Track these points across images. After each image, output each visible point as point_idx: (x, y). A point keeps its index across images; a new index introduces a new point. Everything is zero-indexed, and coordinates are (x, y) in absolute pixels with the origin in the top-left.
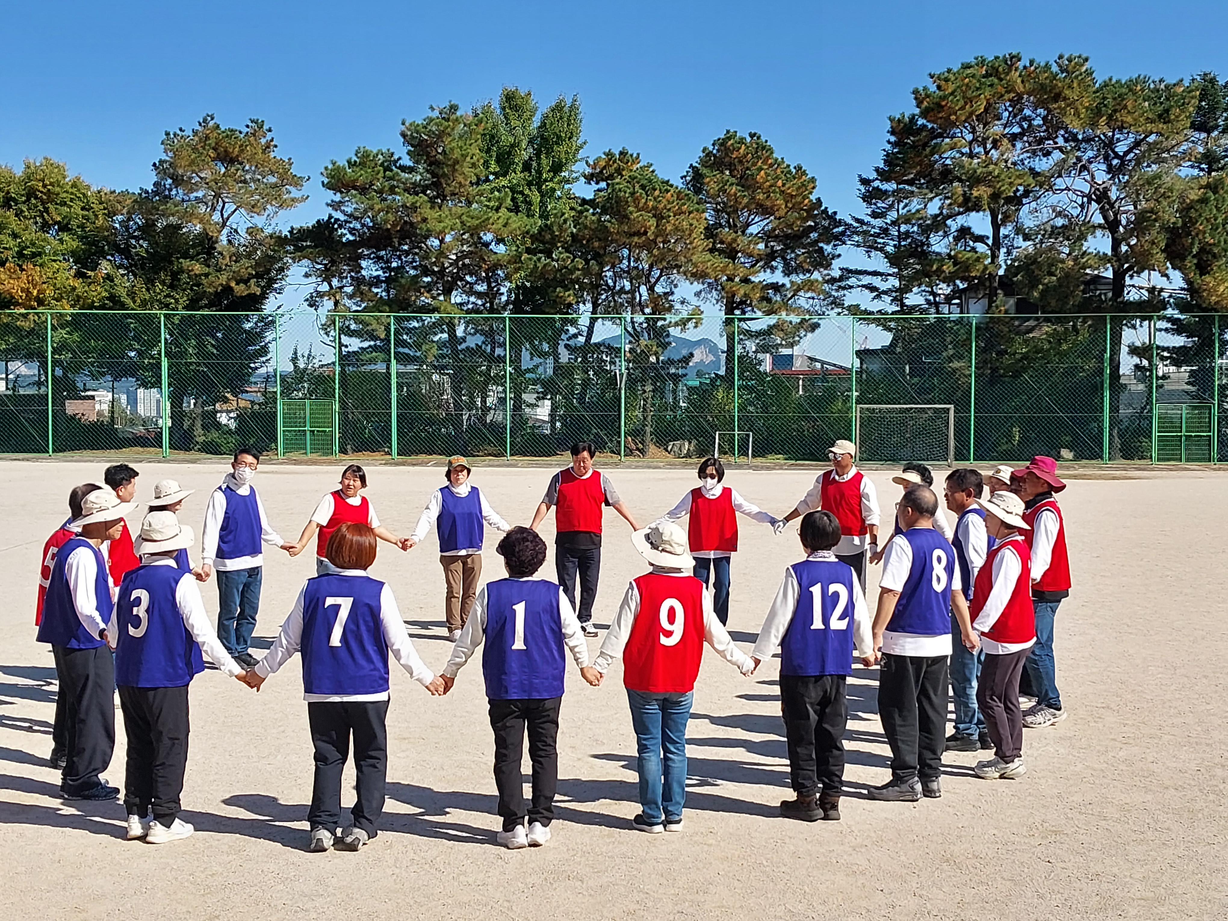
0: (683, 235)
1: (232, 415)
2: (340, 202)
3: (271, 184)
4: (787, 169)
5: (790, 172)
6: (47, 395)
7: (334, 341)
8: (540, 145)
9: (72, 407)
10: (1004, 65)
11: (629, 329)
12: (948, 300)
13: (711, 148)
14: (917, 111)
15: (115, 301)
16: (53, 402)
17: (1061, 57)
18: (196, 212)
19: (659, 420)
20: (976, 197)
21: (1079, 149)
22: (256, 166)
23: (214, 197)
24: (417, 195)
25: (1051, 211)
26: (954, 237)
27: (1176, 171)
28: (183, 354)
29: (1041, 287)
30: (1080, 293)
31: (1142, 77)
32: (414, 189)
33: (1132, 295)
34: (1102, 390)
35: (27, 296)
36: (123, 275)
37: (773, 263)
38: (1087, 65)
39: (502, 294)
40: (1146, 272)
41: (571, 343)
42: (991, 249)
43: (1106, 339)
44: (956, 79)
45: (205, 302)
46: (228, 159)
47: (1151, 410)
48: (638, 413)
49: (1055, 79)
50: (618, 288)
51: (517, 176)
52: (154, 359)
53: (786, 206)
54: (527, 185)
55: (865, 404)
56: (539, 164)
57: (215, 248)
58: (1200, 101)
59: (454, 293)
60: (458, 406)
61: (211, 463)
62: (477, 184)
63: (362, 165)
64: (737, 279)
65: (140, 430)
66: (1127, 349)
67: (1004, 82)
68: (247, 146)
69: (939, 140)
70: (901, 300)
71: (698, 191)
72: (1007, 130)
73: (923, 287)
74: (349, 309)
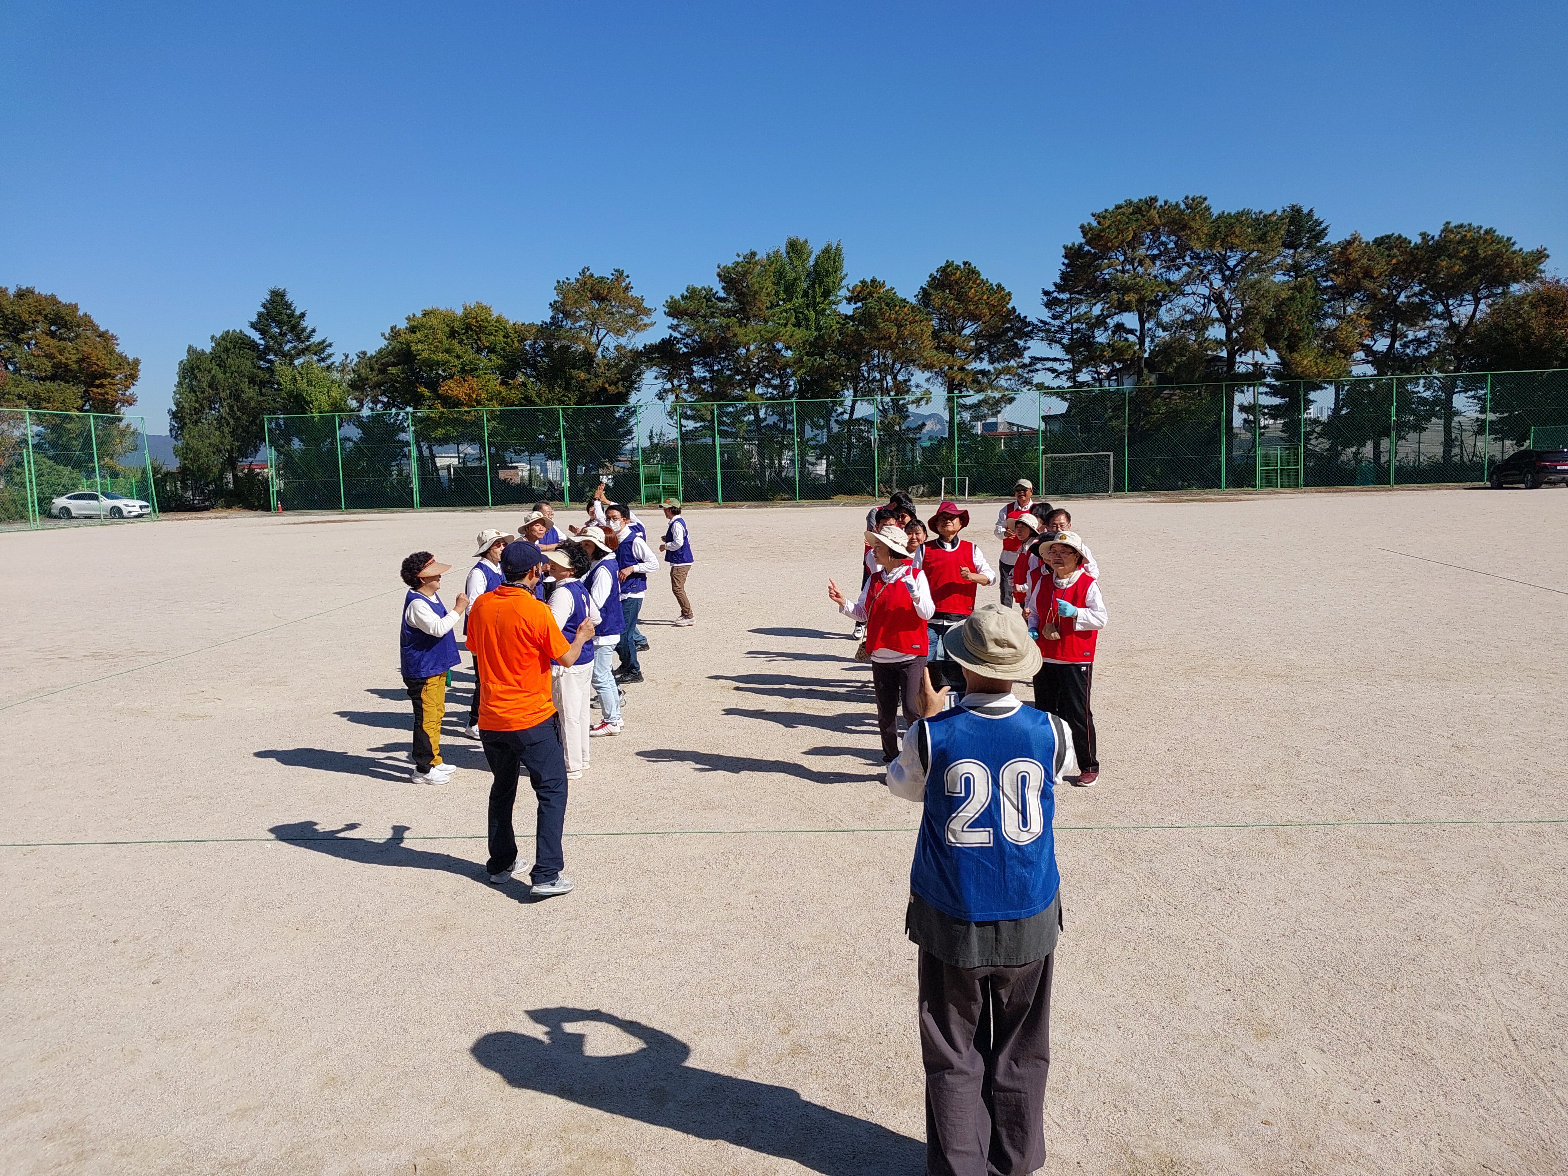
0: (917, 338)
2: (677, 325)
3: (630, 314)
4: (991, 287)
5: (992, 289)
6: (486, 467)
7: (677, 423)
8: (814, 279)
9: (503, 475)
10: (1145, 205)
11: (881, 408)
12: (1108, 377)
13: (935, 274)
15: (528, 400)
16: (490, 471)
17: (1187, 198)
18: (579, 336)
19: (902, 471)
20: (1127, 302)
21: (1201, 265)
22: (619, 302)
23: (592, 325)
24: (730, 317)
25: (1181, 310)
26: (1112, 331)
27: (1271, 278)
28: (576, 435)
29: (1175, 365)
30: (1204, 369)
31: (1246, 210)
32: (728, 313)
34: (1220, 438)
35: (469, 398)
36: (533, 382)
37: (982, 355)
38: (1206, 203)
40: (1251, 352)
41: (839, 418)
42: (1138, 338)
43: (1224, 401)
44: (1111, 216)
45: (589, 399)
46: (600, 298)
47: (1255, 452)
48: (887, 467)
49: (1183, 214)
50: (871, 378)
51: (798, 301)
52: (556, 439)
53: (990, 314)
54: (806, 307)
55: (1049, 454)
56: (814, 291)
57: (594, 361)
58: (1289, 226)
59: (757, 386)
60: (763, 466)
62: (771, 307)
63: (692, 298)
64: (956, 368)
65: (549, 489)
66: (1238, 408)
67: (1146, 218)
68: (612, 288)
69: (1100, 261)
70: (1074, 378)
71: (926, 306)
72: (1149, 252)
73: (1090, 369)
74: (685, 401)
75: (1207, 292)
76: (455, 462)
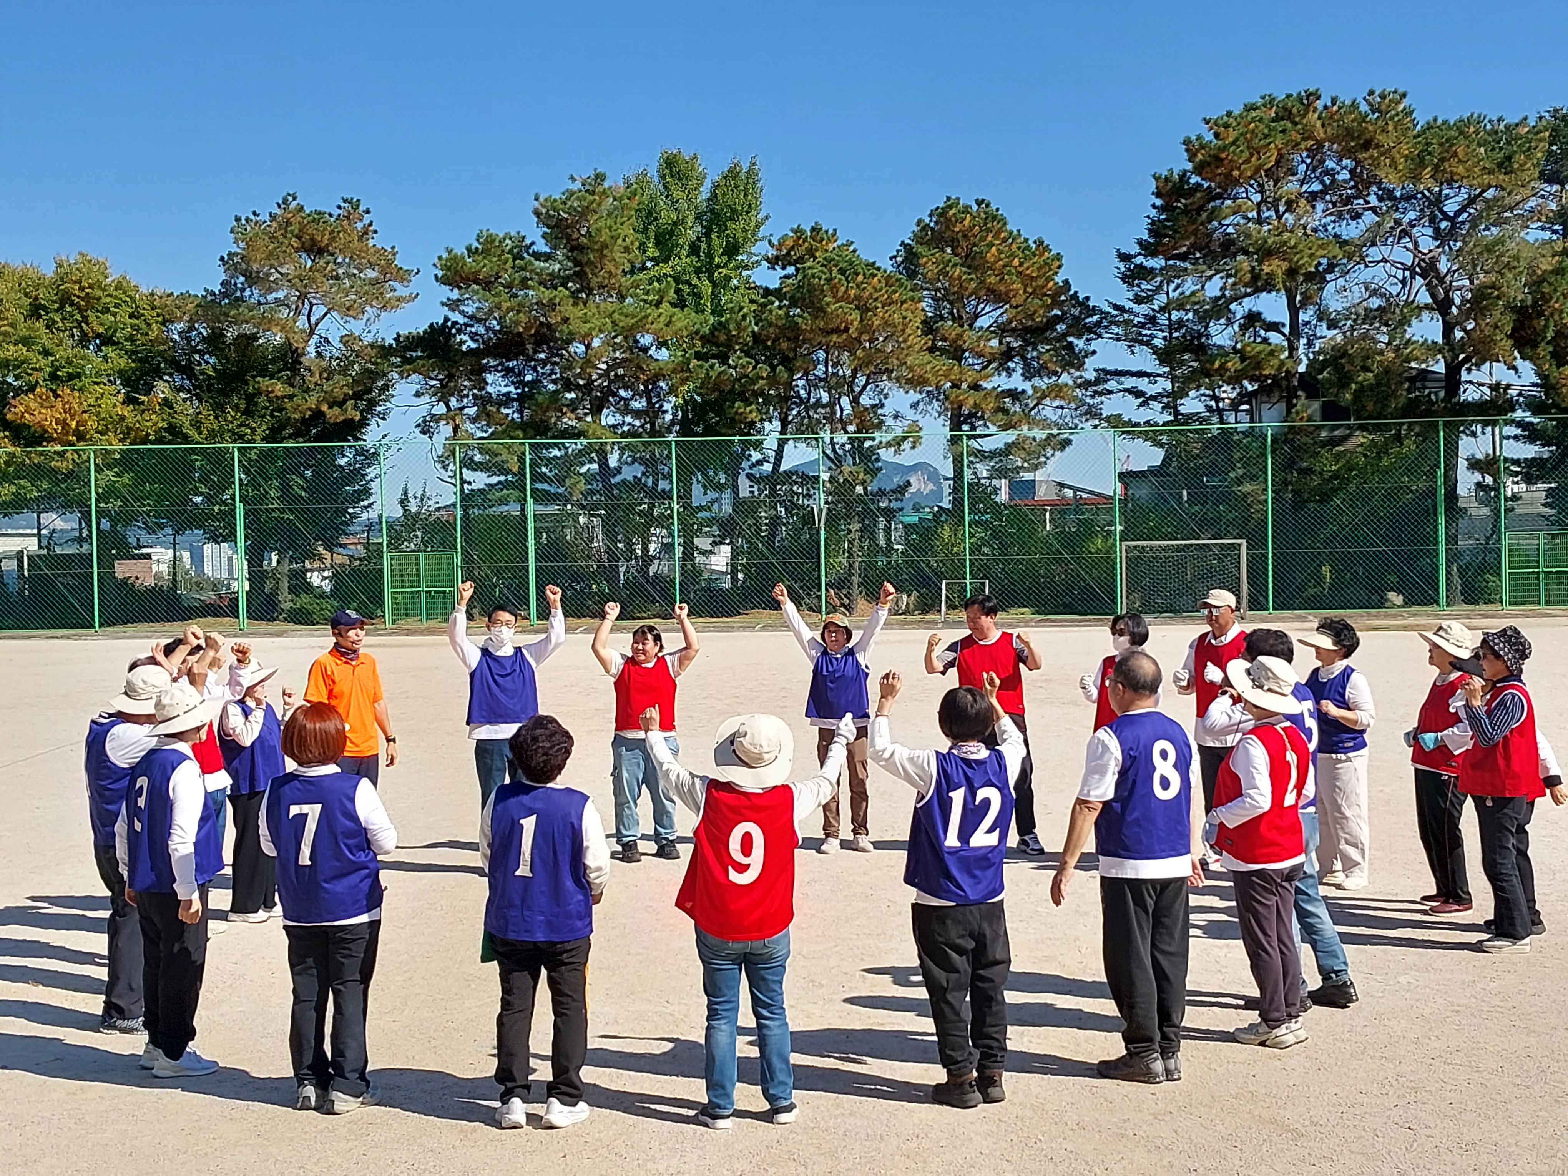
0: (896, 331)
1: (326, 574)
2: (459, 300)
3: (370, 279)
4: (1025, 244)
5: (1028, 248)
6: (91, 555)
7: (454, 476)
8: (710, 224)
9: (123, 569)
10: (1298, 105)
11: (828, 452)
12: (1235, 405)
13: (927, 220)
14: (1189, 166)
15: (175, 433)
16: (98, 563)
17: (1371, 93)
18: (276, 316)
19: (868, 567)
20: (1267, 274)
21: (1397, 210)
22: (351, 258)
23: (299, 297)
24: (556, 289)
25: (1363, 290)
26: (1240, 326)
27: (1522, 234)
28: (264, 499)
29: (1353, 386)
30: (1404, 393)
31: (1475, 116)
32: (551, 282)
33: (1470, 394)
34: (1436, 515)
35: (63, 428)
36: (184, 400)
37: (1010, 364)
38: (1405, 103)
39: (666, 411)
40: (1488, 364)
41: (754, 471)
42: (1288, 340)
43: (1439, 451)
44: (1239, 124)
45: (289, 431)
46: (315, 249)
47: (1499, 541)
48: (843, 560)
49: (1364, 121)
50: (812, 400)
51: (682, 262)
52: (226, 505)
53: (1025, 291)
54: (695, 272)
55: (1133, 540)
56: (709, 246)
57: (301, 363)
58: (1551, 144)
59: (605, 411)
60: (613, 557)
61: (301, 636)
62: (632, 272)
63: (486, 252)
64: (964, 386)
65: (209, 596)
66: (1466, 463)
67: (1299, 126)
68: (339, 232)
69: (1218, 202)
70: (1175, 408)
71: (912, 275)
72: (1305, 187)
73: (1203, 390)
74: (472, 436)
75: (1408, 259)
76: (32, 545)
